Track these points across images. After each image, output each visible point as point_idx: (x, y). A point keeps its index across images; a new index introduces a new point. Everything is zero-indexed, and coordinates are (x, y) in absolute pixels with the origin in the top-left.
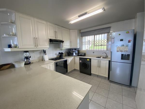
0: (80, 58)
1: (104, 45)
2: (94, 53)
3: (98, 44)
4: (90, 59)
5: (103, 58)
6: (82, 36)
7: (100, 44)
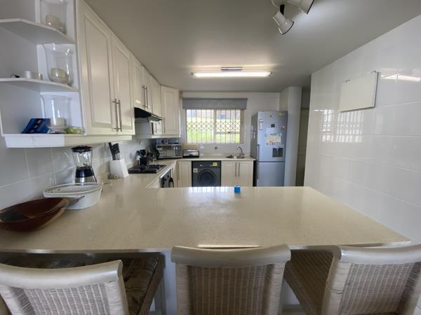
0: (192, 162)
1: (235, 133)
2: (216, 148)
3: (223, 131)
4: (219, 162)
5: (238, 157)
6: (186, 108)
7: (228, 131)
